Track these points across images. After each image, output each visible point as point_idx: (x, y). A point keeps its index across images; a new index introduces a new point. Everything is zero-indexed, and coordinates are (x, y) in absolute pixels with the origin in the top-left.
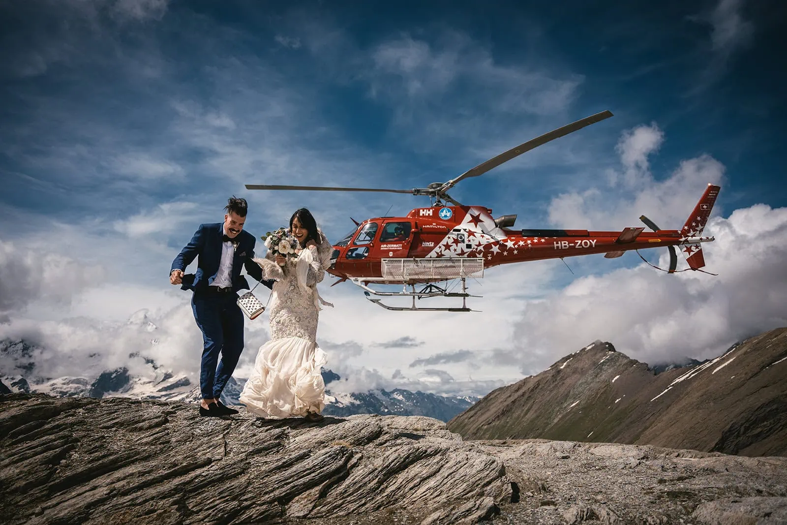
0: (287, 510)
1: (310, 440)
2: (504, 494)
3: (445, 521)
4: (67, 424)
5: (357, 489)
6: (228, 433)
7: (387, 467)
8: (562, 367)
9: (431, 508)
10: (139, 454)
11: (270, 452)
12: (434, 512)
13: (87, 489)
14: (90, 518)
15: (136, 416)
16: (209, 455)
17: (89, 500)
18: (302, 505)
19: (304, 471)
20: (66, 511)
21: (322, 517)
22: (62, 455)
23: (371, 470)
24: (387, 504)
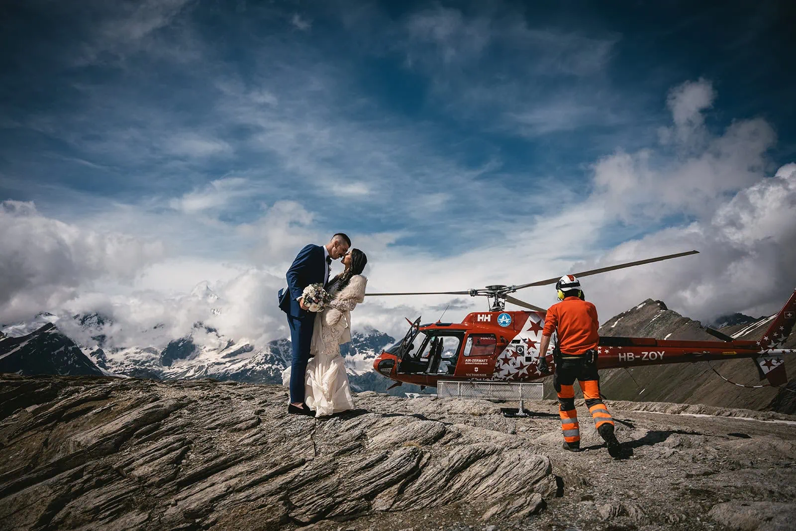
0: (372, 504)
1: (386, 441)
2: (550, 490)
3: (502, 515)
4: (178, 426)
5: (428, 487)
6: (314, 433)
7: (453, 467)
8: (613, 326)
9: (490, 503)
10: (244, 455)
11: (353, 452)
12: (492, 506)
13: (207, 485)
14: (214, 511)
15: (235, 418)
16: (302, 456)
17: (211, 495)
18: (384, 501)
19: (384, 472)
20: (195, 504)
21: (401, 510)
22: (182, 456)
23: (439, 470)
24: (454, 500)
